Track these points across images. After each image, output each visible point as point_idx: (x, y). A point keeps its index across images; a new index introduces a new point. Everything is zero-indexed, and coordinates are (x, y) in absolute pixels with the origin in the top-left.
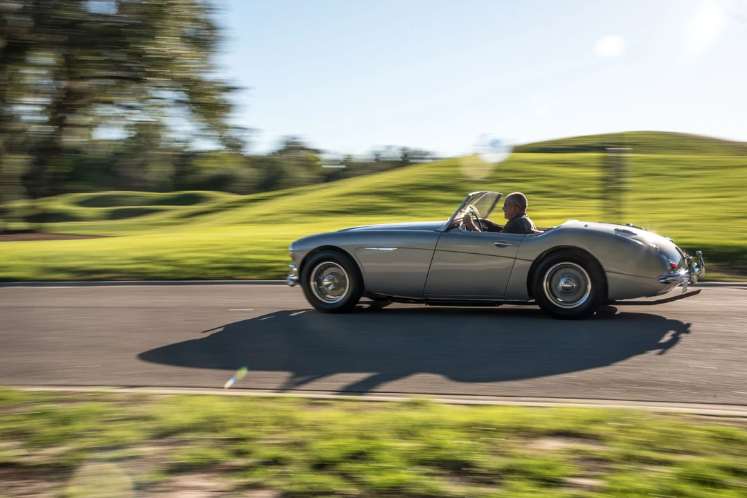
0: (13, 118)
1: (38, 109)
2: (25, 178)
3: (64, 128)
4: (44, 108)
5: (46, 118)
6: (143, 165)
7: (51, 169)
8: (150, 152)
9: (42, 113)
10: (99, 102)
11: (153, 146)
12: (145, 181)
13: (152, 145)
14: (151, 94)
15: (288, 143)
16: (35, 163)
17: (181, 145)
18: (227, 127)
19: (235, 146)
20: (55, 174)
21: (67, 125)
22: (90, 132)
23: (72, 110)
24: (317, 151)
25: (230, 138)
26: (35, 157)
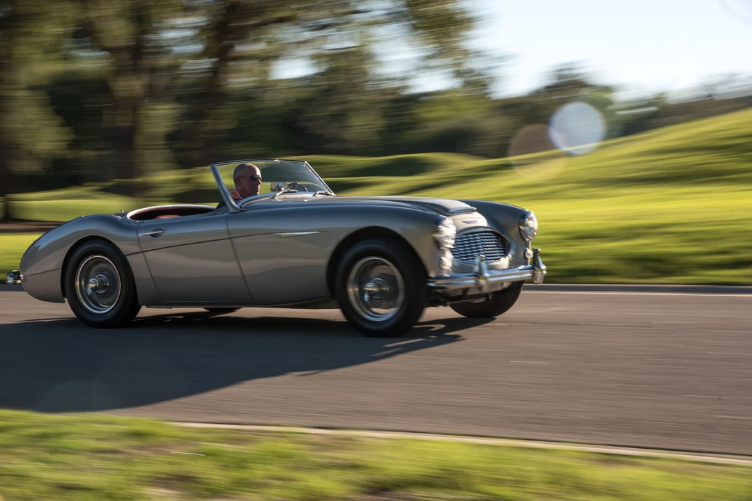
0: (161, 50)
1: (189, 33)
2: (171, 137)
3: (231, 64)
4: (197, 31)
5: (199, 47)
6: (340, 117)
7: (210, 125)
8: (351, 97)
9: (193, 40)
10: (281, 20)
11: (356, 88)
12: (343, 141)
13: (355, 85)
14: (354, 6)
15: (560, 77)
16: (184, 116)
17: (397, 84)
18: (466, 53)
19: (477, 84)
20: (213, 132)
21: (235, 59)
22: (267, 68)
23: (241, 35)
24: (607, 89)
25: (470, 71)
26: (186, 106)
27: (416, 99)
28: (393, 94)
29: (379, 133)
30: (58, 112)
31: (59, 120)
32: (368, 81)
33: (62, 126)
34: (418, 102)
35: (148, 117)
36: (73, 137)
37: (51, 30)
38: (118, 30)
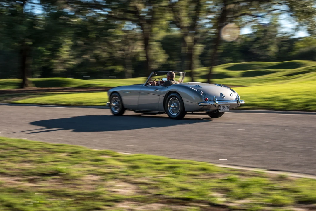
6: (266, 47)
8: (271, 40)
13: (272, 36)
14: (274, 8)
16: (205, 49)
27: (296, 40)
28: (287, 38)
29: (275, 53)
30: (164, 49)
31: (164, 51)
32: (277, 34)
33: (165, 53)
34: (298, 41)
35: (195, 49)
36: (168, 57)
37: (164, 23)
38: (186, 21)
